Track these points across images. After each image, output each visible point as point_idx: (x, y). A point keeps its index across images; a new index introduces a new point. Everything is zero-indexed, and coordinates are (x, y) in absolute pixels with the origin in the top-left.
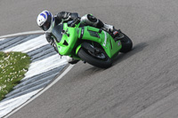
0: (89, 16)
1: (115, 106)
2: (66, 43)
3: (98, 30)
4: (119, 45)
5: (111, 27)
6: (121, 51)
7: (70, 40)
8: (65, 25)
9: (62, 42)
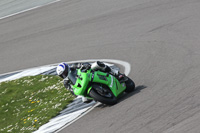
0: (98, 63)
1: (150, 122)
2: (79, 86)
3: (105, 74)
4: (123, 87)
5: (117, 72)
6: (125, 91)
7: (83, 83)
8: (79, 71)
9: (77, 84)
